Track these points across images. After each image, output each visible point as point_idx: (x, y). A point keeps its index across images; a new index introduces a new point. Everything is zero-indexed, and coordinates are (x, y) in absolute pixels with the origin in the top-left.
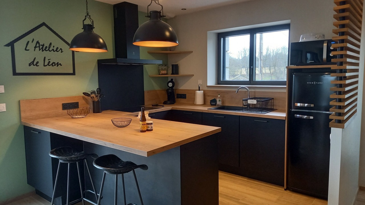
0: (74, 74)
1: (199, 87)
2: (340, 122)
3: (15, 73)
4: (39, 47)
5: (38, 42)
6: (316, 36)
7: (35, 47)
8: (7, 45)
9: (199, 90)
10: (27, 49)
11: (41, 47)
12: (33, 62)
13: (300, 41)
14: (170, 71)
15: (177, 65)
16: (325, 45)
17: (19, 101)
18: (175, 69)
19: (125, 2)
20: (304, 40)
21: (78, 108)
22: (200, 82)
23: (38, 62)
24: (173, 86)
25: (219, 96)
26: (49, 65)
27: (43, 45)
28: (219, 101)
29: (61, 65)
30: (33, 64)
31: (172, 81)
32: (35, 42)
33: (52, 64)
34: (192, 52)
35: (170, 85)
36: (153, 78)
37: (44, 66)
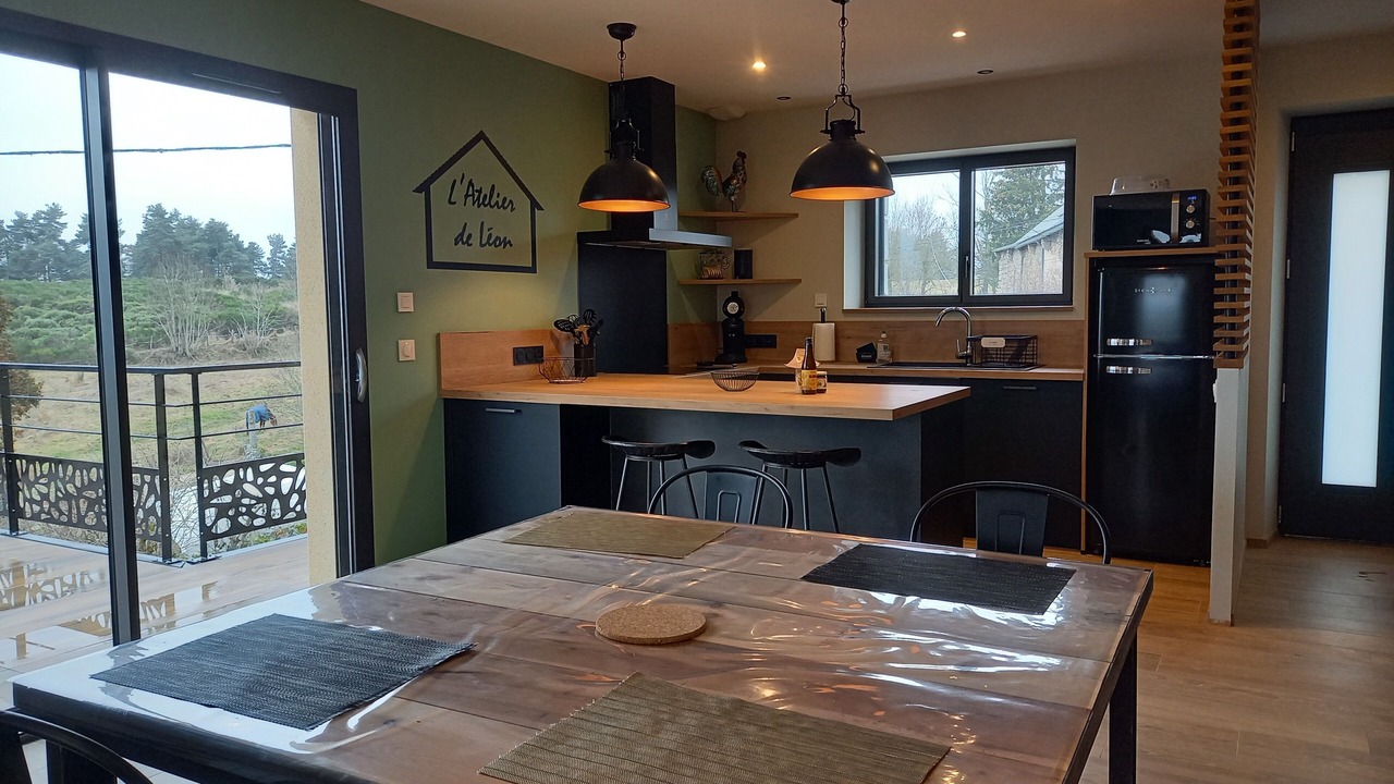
0: (533, 270)
1: (823, 314)
2: (1232, 355)
3: (431, 264)
4: (473, 195)
5: (471, 184)
6: (1153, 182)
7: (467, 196)
8: (418, 190)
9: (823, 321)
10: (452, 200)
11: (476, 194)
12: (462, 235)
13: (1113, 192)
14: (730, 270)
15: (751, 251)
16: (1175, 202)
17: (438, 335)
18: (743, 263)
19: (651, 79)
20: (1124, 190)
21: (543, 361)
22: (822, 299)
23: (470, 236)
24: (740, 312)
25: (884, 336)
26: (490, 245)
27: (480, 191)
28: (885, 348)
29: (511, 245)
30: (462, 239)
31: (735, 297)
32: (466, 182)
33: (495, 242)
34: (797, 215)
35: (733, 308)
36: (686, 287)
37: (482, 245)
